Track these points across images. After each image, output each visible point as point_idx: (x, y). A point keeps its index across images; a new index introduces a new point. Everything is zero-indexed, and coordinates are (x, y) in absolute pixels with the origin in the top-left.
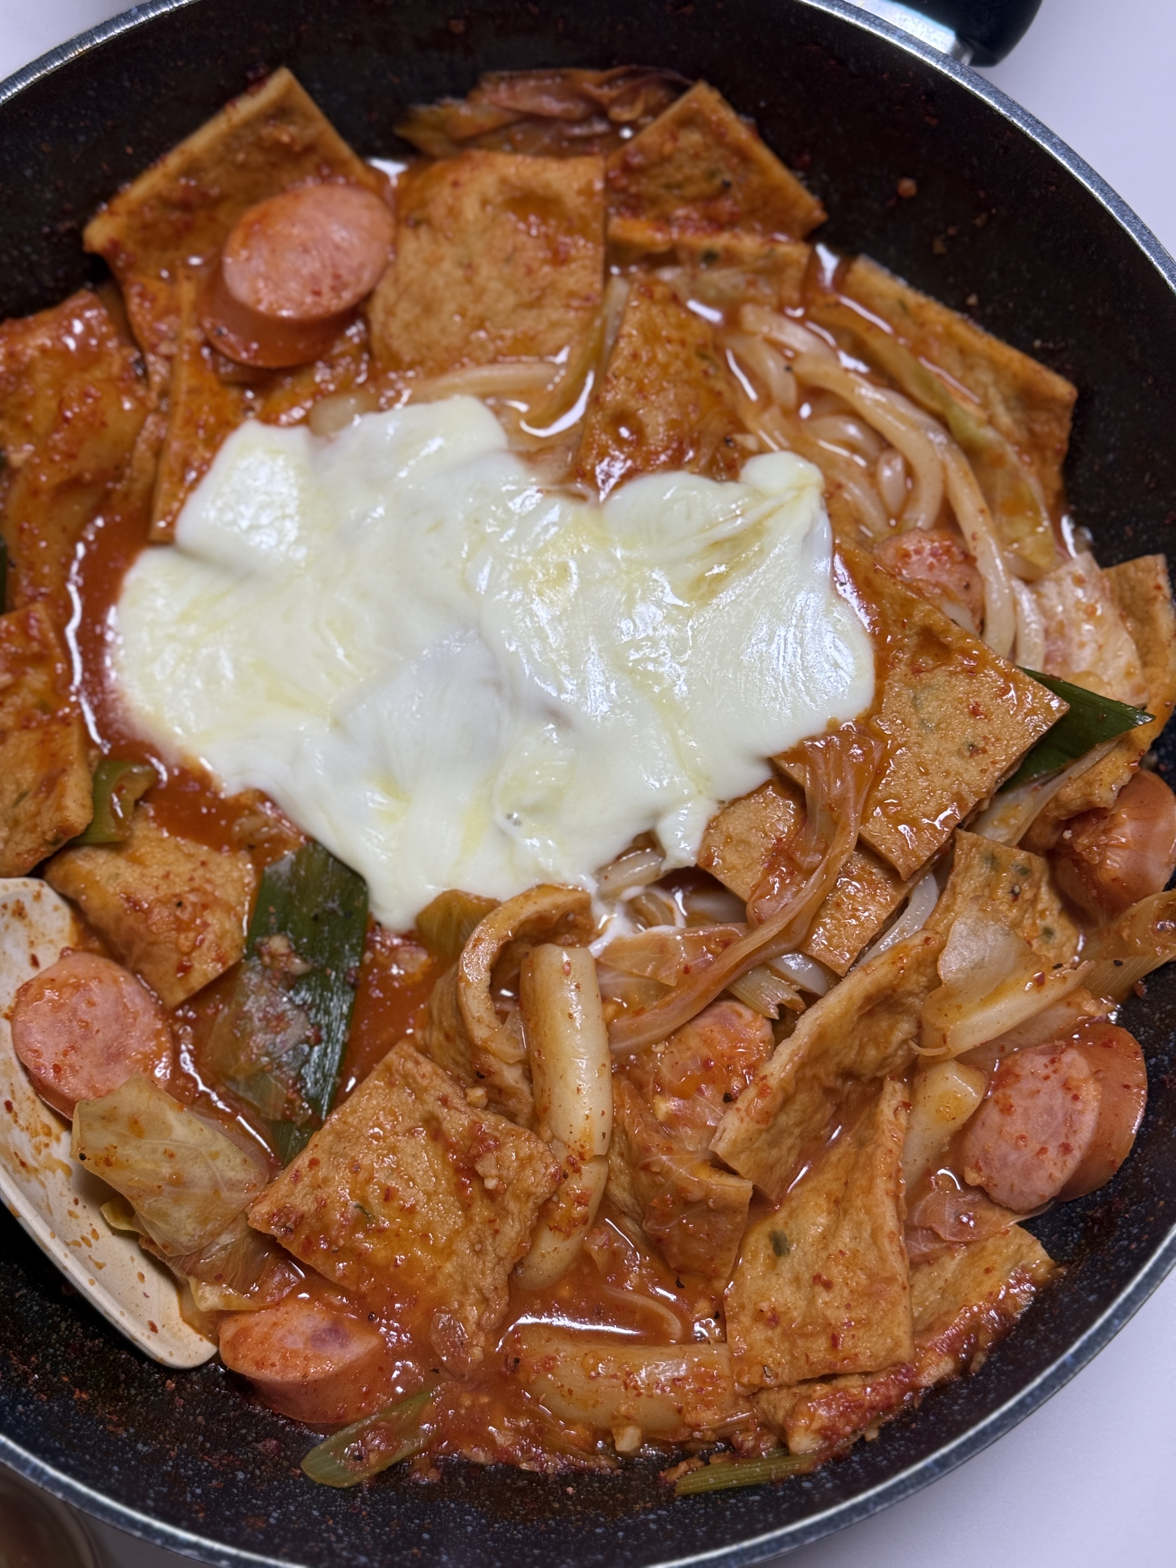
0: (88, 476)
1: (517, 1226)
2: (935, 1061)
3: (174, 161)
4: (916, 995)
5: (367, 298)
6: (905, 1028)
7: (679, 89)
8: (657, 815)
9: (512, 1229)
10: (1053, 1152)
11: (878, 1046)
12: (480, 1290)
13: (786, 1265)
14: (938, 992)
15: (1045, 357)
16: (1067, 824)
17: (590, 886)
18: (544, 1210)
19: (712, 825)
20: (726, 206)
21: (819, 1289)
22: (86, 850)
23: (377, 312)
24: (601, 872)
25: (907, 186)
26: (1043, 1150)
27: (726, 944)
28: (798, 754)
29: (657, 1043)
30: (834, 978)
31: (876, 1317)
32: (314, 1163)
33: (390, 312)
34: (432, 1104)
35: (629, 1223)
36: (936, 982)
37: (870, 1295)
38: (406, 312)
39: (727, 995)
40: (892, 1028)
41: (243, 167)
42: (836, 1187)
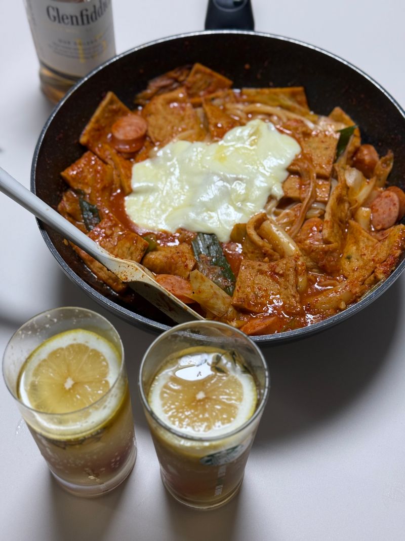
0: (107, 185)
1: (292, 276)
2: (357, 209)
3: (93, 119)
4: (345, 196)
5: (147, 131)
6: (347, 205)
7: (190, 69)
8: (270, 189)
9: (292, 278)
10: (392, 207)
11: (343, 212)
12: (292, 295)
13: (353, 259)
14: (350, 190)
15: (292, 86)
16: (353, 157)
17: (264, 212)
18: (296, 270)
19: (283, 187)
20: (211, 88)
21: (363, 256)
22: (150, 253)
23: (150, 133)
24: (265, 208)
25: (247, 66)
26: (390, 209)
27: (300, 207)
28: (293, 164)
29: (297, 234)
30: (325, 203)
31: (379, 251)
32: (240, 287)
33: (153, 133)
34: (257, 268)
35: (314, 270)
36: (348, 188)
37: (375, 249)
38: (157, 131)
39: (306, 219)
40: (344, 207)
41: (107, 118)
42: (353, 241)
